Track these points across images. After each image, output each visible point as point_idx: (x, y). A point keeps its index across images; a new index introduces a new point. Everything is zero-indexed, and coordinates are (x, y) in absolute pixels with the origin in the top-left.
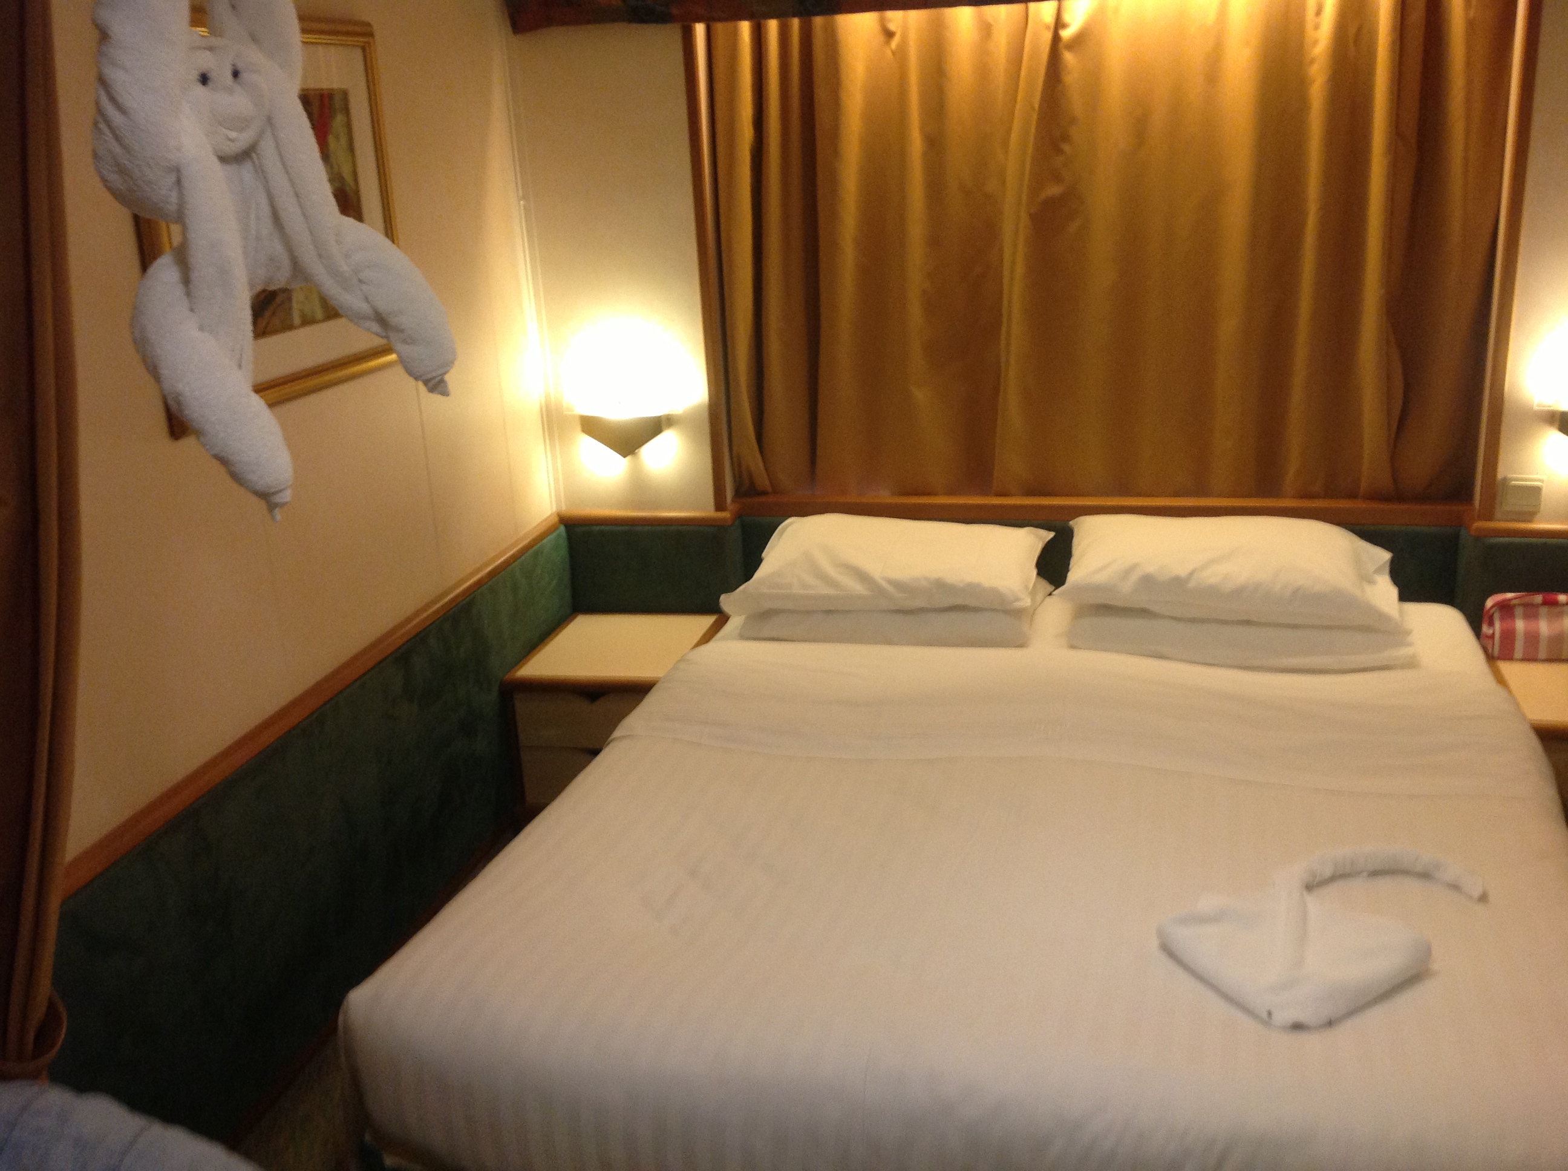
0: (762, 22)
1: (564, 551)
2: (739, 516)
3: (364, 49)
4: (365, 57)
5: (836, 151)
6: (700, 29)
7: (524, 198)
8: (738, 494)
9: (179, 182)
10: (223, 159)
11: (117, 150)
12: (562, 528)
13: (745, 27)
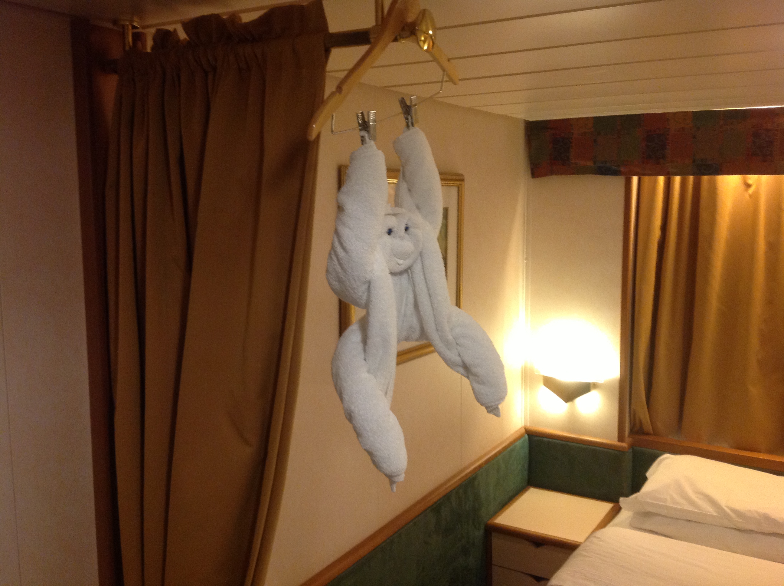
0: (672, 177)
1: (526, 450)
2: (632, 446)
3: (458, 188)
4: (458, 192)
5: (710, 246)
6: (635, 179)
7: (526, 259)
8: (632, 431)
9: (369, 288)
10: (393, 274)
11: (339, 270)
12: (526, 436)
13: (661, 180)
